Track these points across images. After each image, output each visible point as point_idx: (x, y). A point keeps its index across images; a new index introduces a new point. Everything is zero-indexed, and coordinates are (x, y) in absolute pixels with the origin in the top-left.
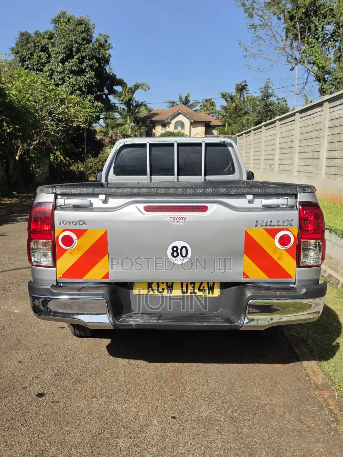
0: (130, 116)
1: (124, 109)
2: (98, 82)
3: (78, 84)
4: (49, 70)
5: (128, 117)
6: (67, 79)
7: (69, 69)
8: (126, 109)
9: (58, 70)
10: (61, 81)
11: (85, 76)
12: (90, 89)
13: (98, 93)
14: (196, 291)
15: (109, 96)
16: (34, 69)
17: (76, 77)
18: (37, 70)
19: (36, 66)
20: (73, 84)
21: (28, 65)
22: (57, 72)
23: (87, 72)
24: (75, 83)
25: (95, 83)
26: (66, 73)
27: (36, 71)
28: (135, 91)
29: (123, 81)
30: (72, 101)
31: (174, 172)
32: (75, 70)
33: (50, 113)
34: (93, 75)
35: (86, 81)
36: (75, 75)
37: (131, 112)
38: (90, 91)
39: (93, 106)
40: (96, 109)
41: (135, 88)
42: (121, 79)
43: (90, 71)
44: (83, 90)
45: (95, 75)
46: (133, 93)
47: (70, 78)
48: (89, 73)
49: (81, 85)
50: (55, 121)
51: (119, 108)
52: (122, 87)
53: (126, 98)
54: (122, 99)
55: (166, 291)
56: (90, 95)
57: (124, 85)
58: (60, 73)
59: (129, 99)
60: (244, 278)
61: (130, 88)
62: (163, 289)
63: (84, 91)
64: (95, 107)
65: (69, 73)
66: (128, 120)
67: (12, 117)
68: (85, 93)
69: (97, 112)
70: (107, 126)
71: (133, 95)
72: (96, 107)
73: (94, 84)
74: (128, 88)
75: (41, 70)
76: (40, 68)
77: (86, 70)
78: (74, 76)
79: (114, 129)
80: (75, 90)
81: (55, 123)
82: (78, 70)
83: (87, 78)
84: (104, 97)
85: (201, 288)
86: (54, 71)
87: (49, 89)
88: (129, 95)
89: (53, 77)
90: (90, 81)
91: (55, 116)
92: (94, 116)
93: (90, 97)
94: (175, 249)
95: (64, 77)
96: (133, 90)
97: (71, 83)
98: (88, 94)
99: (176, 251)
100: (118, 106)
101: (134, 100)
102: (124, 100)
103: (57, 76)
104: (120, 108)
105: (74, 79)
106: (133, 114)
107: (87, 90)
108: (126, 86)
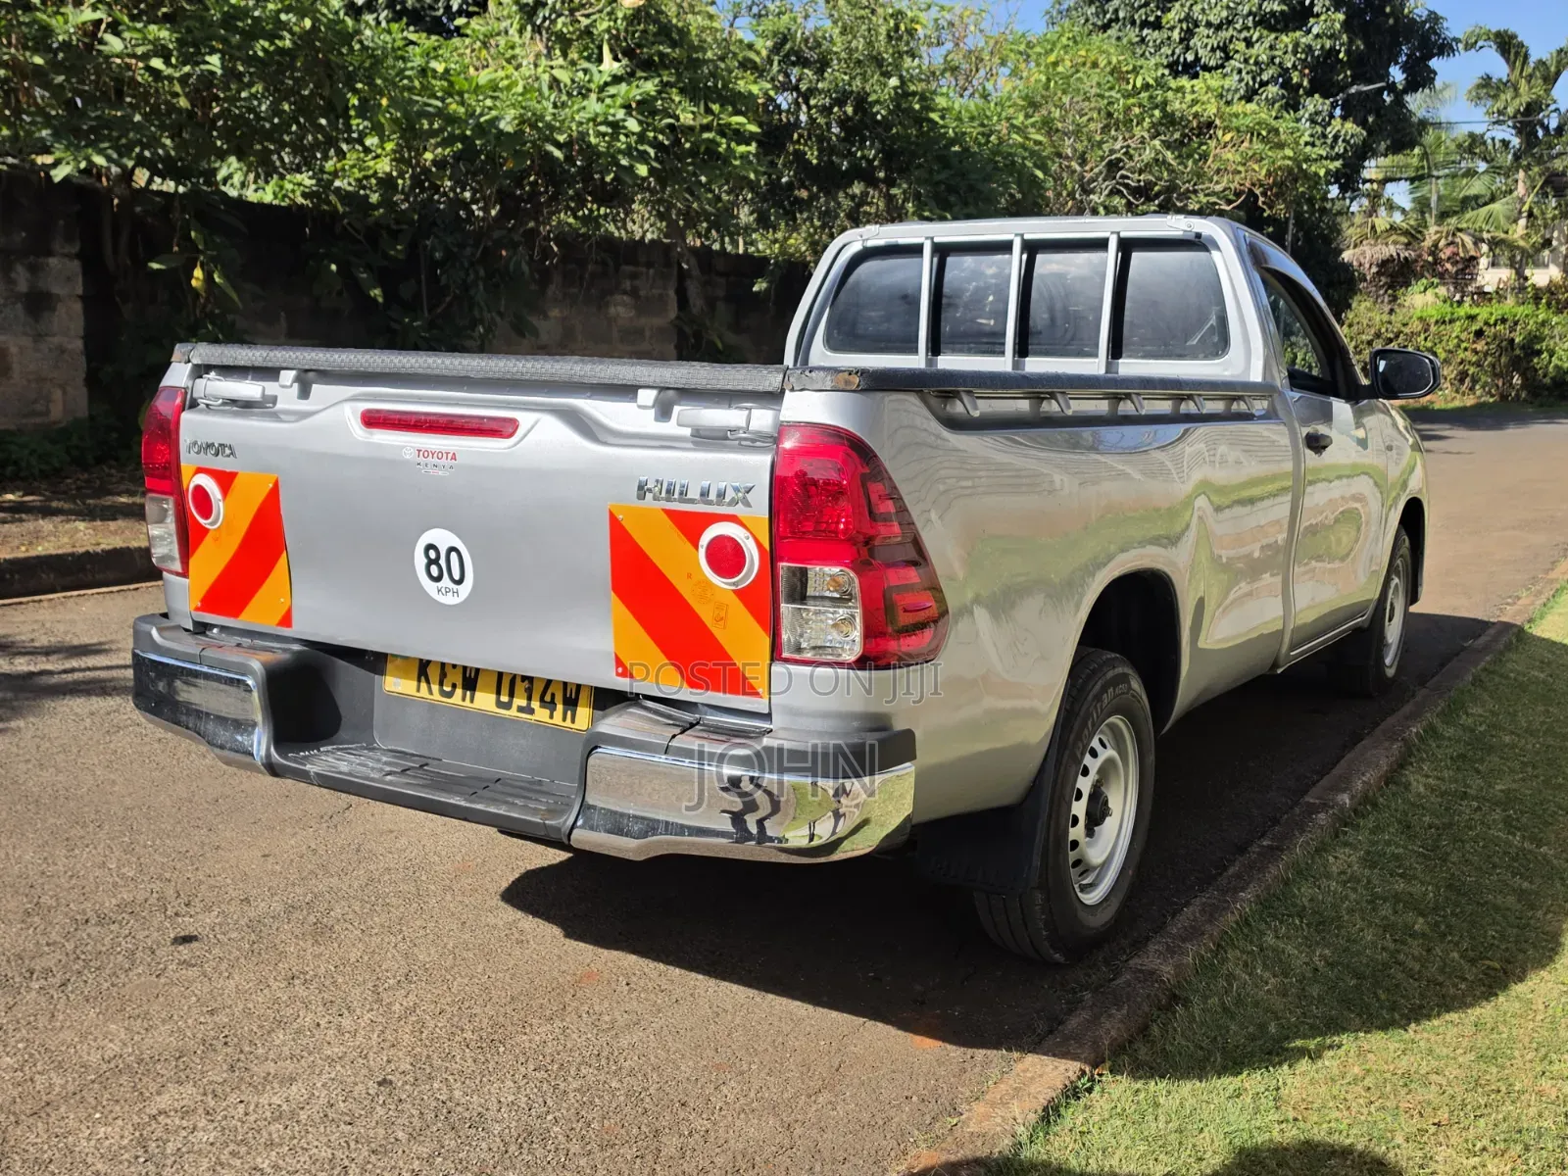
0: (1528, 168)
1: (1505, 143)
2: (1358, 47)
3: (1277, 61)
4: (1180, 21)
5: (1521, 174)
6: (1241, 46)
7: (1250, 13)
8: (1516, 142)
9: (1211, 18)
10: (1219, 54)
11: (1309, 31)
12: (1323, 74)
13: (1353, 90)
14: (535, 704)
15: (1408, 98)
16: (1133, 23)
17: (1273, 36)
18: (1145, 24)
19: (1143, 10)
20: (1256, 63)
21: (1116, 11)
22: (1209, 25)
23: (1318, 15)
24: (1264, 58)
25: (1348, 52)
26: (1238, 26)
27: (1141, 29)
28: (1558, 74)
29: (1514, 37)
30: (1235, 122)
32: (1273, 13)
33: (1113, 166)
34: (1338, 26)
35: (1309, 49)
36: (1272, 29)
37: (1533, 155)
38: (1322, 85)
39: (1324, 136)
40: (1332, 148)
41: (1559, 62)
42: (1506, 32)
43: (1328, 9)
44: (1295, 80)
45: (1347, 25)
46: (1550, 79)
47: (1249, 43)
48: (1323, 17)
49: (1289, 65)
50: (1123, 196)
51: (1489, 141)
52: (1507, 60)
53: (1517, 102)
54: (1500, 105)
55: (459, 691)
56: (1317, 96)
57: (1517, 54)
58: (1219, 27)
59: (1529, 105)
60: (618, 674)
61: (1541, 63)
62: (454, 686)
63: (1300, 85)
64: (1329, 141)
65: (1250, 24)
66: (1521, 185)
68: (1301, 92)
69: (1338, 157)
70: (1422, 205)
71: (1548, 91)
72: (1336, 137)
73: (1341, 55)
74: (1532, 65)
75: (1157, 25)
76: (1152, 19)
77: (1316, 9)
78: (1265, 33)
79: (1449, 220)
80: (1263, 84)
81: (1124, 201)
82: (1282, 12)
83: (1318, 36)
84: (1387, 98)
85: (548, 698)
86: (1196, 25)
87: (1134, 86)
88: (1531, 89)
89: (1192, 43)
90: (1322, 47)
91: (1128, 178)
92: (1322, 173)
93: (1314, 104)
94: (432, 554)
95: (1231, 41)
96: (1553, 69)
97: (1252, 61)
98: (1310, 93)
99: (436, 562)
100: (1482, 136)
101: (1552, 107)
102: (1510, 111)
103: (1205, 40)
104: (1493, 139)
105: (1267, 44)
106: (1540, 161)
107: (1310, 82)
108: (1526, 57)
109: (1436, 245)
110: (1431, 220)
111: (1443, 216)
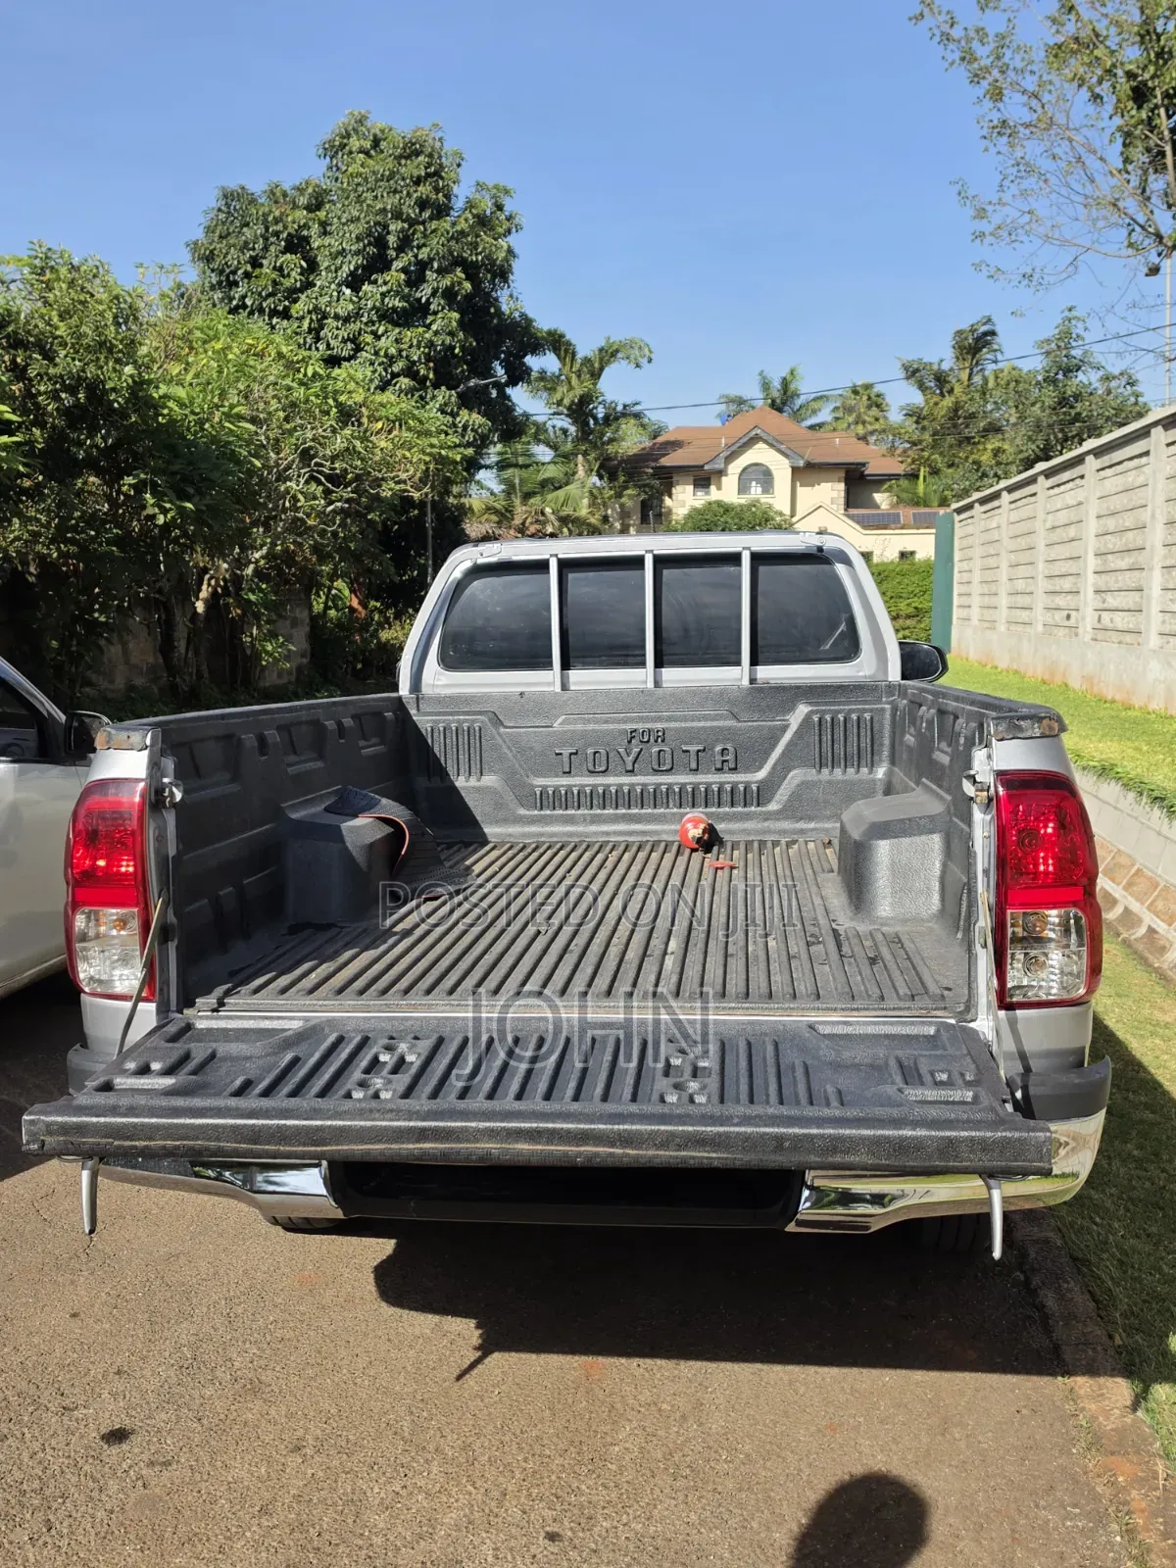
0: (585, 454)
1: (565, 431)
2: (471, 344)
3: (404, 354)
4: (309, 312)
5: (580, 457)
6: (369, 338)
7: (374, 307)
8: (572, 429)
9: (339, 310)
10: (350, 346)
11: (428, 327)
12: (444, 369)
13: (472, 383)
15: (509, 391)
16: (261, 311)
17: (397, 330)
18: (274, 313)
19: (271, 300)
20: (386, 355)
21: (243, 297)
22: (337, 317)
23: (435, 313)
24: (393, 351)
25: (462, 348)
26: (364, 319)
27: (271, 318)
28: (602, 369)
29: (562, 336)
30: (383, 412)
31: (644, 655)
32: (394, 309)
33: (306, 456)
34: (454, 324)
35: (431, 344)
36: (396, 324)
37: (590, 442)
38: (444, 379)
39: (454, 425)
40: (463, 436)
41: (601, 359)
42: (556, 331)
43: (443, 308)
44: (422, 372)
45: (461, 323)
46: (596, 375)
47: (378, 337)
48: (440, 315)
49: (416, 358)
50: (319, 483)
51: (551, 429)
52: (559, 358)
53: (571, 394)
54: (558, 396)
56: (443, 388)
57: (566, 351)
58: (346, 320)
59: (582, 397)
61: (587, 361)
63: (426, 378)
64: (460, 430)
65: (375, 318)
66: (580, 467)
67: (174, 474)
68: (428, 383)
69: (469, 445)
70: (510, 490)
71: (595, 384)
72: (465, 427)
73: (457, 351)
74: (579, 361)
75: (285, 314)
76: (280, 308)
77: (432, 307)
78: (390, 327)
79: (532, 501)
80: (395, 375)
81: (321, 488)
82: (403, 308)
83: (436, 333)
84: (494, 394)
86: (325, 316)
87: (305, 375)
88: (582, 383)
89: (322, 334)
90: (443, 344)
91: (322, 465)
92: (458, 458)
93: (443, 395)
95: (360, 334)
96: (597, 365)
97: (382, 353)
98: (436, 386)
100: (545, 423)
101: (601, 399)
102: (566, 402)
103: (336, 332)
104: (554, 427)
105: (392, 338)
106: (595, 446)
107: (435, 374)
108: (574, 354)
109: (523, 524)
110: (517, 501)
111: (527, 496)
